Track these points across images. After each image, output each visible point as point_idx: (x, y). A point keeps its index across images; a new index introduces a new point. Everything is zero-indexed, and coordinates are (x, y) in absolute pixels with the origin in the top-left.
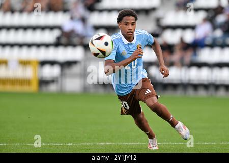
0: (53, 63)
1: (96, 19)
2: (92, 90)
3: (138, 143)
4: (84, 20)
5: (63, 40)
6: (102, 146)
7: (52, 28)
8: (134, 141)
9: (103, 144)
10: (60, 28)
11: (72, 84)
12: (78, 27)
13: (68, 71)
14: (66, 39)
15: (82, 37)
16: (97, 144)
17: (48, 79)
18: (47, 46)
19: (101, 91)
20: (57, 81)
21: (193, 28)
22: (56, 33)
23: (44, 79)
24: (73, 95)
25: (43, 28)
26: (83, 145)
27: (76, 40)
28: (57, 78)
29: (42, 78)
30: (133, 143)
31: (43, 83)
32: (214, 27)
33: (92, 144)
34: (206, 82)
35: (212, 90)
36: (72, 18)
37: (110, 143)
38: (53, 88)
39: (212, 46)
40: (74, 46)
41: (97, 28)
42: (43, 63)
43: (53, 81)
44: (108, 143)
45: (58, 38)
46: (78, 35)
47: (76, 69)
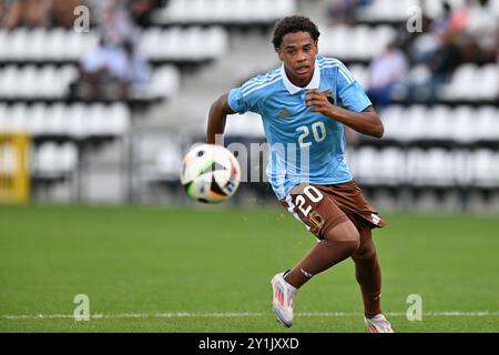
0: (60, 140)
1: (153, 44)
2: (146, 199)
3: (246, 314)
4: (128, 47)
5: (84, 91)
6: (167, 320)
7: (59, 64)
8: (236, 310)
9: (170, 315)
10: (76, 64)
11: (104, 186)
12: (117, 62)
13: (93, 158)
14: (89, 88)
15: (125, 84)
16: (157, 315)
17: (52, 175)
18: (49, 102)
19: (165, 200)
20: (70, 180)
21: (366, 63)
22: (69, 75)
23: (41, 176)
24: (103, 210)
25: (40, 64)
26: (125, 319)
27: (111, 90)
28: (70, 173)
29: (37, 172)
30: (234, 315)
31: (39, 182)
32: (412, 62)
33: (145, 315)
34: (392, 182)
35: (406, 200)
36: (102, 43)
37: (185, 314)
38: (61, 193)
39: (407, 102)
40: (108, 103)
41: (156, 64)
42: (39, 140)
43: (62, 178)
44: (180, 315)
45: (73, 86)
46: (116, 79)
47: (112, 154)
